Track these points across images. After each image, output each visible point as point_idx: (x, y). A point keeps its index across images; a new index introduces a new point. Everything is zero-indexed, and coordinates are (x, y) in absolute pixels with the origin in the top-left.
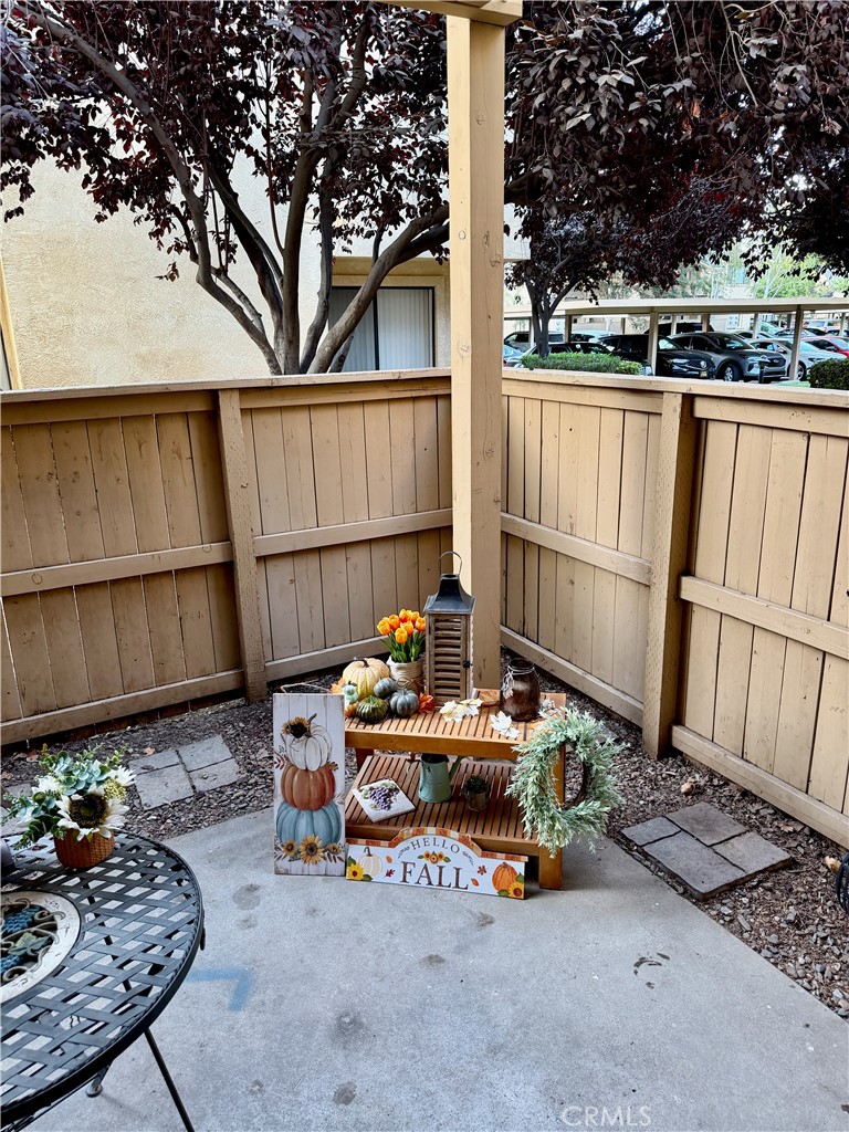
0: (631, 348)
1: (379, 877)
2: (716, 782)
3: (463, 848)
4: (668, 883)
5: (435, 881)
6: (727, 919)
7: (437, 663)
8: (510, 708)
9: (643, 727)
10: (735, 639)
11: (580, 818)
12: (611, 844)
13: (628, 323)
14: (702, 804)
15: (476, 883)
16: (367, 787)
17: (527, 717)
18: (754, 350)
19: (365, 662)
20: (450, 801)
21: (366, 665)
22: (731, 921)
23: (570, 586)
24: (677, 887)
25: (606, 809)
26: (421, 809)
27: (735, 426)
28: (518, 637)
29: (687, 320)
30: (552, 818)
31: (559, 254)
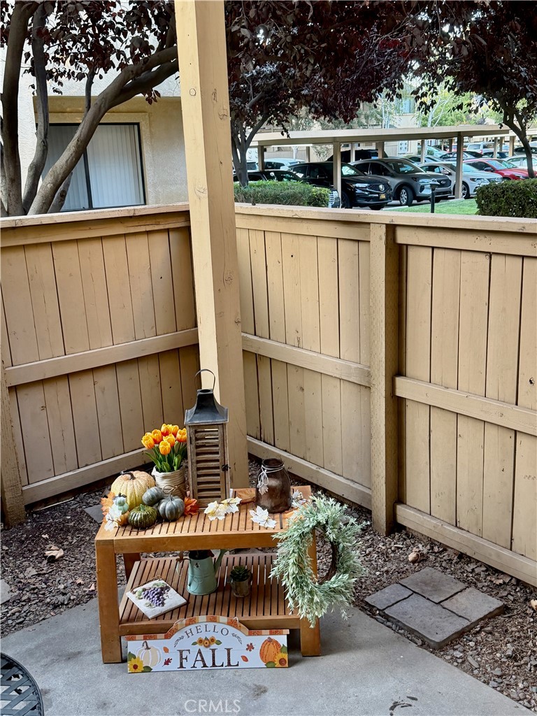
0: (319, 174)
1: (158, 666)
2: (436, 549)
3: (232, 630)
4: (408, 638)
5: (209, 663)
6: (460, 661)
7: (198, 469)
8: (266, 502)
9: (372, 509)
10: (442, 425)
11: (334, 590)
12: (357, 611)
13: (312, 151)
14: (427, 569)
15: (245, 659)
16: (140, 589)
17: (281, 509)
18: (424, 173)
19: (132, 475)
20: (216, 591)
21: (133, 478)
22: (463, 662)
23: (301, 392)
24: (416, 640)
25: (353, 580)
26: (192, 601)
27: (431, 250)
28: (256, 442)
29: (363, 147)
30: (311, 593)
31: (251, 92)
